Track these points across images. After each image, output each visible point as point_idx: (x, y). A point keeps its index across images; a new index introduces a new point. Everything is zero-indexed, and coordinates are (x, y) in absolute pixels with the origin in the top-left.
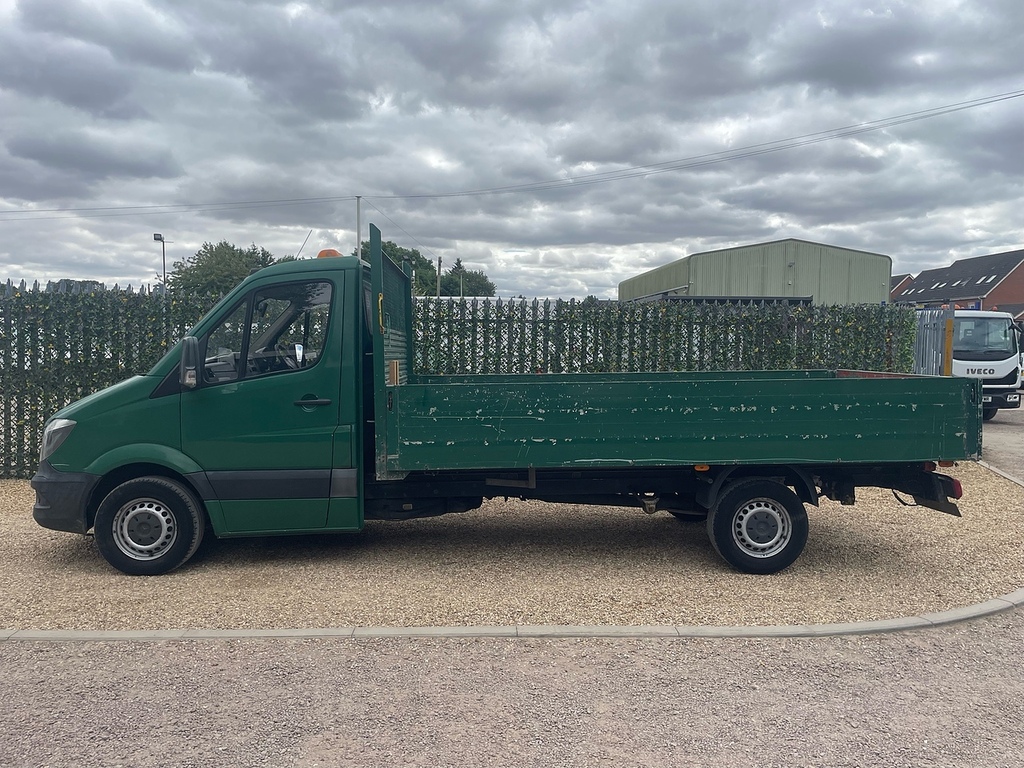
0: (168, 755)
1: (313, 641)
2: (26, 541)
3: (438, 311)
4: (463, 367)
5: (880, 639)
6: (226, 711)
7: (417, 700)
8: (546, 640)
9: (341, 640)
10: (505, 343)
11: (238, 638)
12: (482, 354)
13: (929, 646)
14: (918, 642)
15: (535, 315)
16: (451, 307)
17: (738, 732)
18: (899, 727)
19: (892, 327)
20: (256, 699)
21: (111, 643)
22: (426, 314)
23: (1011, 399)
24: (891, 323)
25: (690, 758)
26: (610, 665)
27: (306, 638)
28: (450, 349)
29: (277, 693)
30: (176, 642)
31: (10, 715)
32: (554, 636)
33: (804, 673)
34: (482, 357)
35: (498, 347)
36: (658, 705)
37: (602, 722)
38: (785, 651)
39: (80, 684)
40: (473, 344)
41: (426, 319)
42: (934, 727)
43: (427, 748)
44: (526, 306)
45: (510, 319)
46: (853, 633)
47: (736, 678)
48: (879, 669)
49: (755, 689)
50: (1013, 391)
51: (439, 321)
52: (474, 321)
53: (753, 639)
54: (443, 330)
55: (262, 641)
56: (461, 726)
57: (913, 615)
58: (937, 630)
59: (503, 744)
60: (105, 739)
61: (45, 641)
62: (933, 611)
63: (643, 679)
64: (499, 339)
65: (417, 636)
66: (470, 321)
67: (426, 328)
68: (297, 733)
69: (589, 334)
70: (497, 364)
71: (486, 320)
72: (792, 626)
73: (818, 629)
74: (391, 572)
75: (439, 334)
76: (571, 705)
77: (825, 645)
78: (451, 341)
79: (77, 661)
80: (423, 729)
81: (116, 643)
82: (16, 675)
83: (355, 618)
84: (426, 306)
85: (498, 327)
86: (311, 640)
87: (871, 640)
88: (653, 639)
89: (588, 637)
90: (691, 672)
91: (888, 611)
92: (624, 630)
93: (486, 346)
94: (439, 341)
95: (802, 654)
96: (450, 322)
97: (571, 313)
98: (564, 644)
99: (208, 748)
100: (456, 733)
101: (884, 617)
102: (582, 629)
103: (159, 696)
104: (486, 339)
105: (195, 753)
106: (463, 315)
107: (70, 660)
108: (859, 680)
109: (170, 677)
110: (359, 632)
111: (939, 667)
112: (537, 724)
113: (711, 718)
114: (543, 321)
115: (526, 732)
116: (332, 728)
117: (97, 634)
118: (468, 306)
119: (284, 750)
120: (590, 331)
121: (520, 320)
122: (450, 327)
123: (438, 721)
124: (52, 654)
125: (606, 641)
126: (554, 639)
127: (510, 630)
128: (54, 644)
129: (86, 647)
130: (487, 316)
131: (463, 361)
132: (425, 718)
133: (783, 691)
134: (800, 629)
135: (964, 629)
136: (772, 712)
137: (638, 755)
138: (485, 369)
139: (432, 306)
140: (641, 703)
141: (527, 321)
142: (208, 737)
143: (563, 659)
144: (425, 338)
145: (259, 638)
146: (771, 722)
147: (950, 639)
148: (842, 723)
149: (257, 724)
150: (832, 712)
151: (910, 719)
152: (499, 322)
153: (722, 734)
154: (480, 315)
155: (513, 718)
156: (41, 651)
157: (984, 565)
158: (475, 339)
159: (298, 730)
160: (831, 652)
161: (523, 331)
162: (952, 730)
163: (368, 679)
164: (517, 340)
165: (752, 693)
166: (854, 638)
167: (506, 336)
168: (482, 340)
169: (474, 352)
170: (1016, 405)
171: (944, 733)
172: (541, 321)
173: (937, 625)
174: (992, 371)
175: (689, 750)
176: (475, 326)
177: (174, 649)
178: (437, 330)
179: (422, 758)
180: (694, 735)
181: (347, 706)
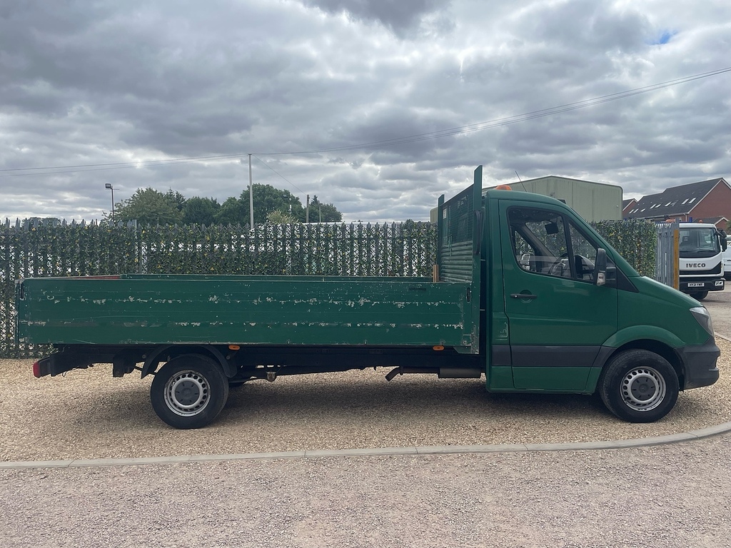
0: (206, 538)
1: (279, 461)
2: (57, 400)
3: (326, 233)
4: (344, 272)
5: (664, 449)
6: (235, 508)
7: (362, 497)
8: (437, 455)
9: (297, 459)
10: (374, 254)
11: (228, 460)
12: (357, 262)
13: (697, 452)
14: (689, 450)
15: (393, 233)
16: (335, 230)
17: (584, 511)
18: (690, 505)
19: (640, 236)
20: (252, 499)
21: (141, 466)
22: (318, 235)
23: (717, 284)
24: (639, 233)
25: (556, 529)
26: (485, 471)
27: (274, 458)
28: (335, 259)
29: (265, 495)
30: (186, 464)
31: (87, 516)
32: (443, 453)
33: (617, 472)
34: (358, 264)
35: (369, 257)
36: (525, 496)
37: (491, 508)
38: (602, 459)
39: (129, 494)
40: (351, 255)
41: (318, 239)
42: (713, 504)
43: (378, 528)
44: (387, 228)
45: (376, 237)
46: (645, 445)
47: (573, 477)
48: (667, 468)
49: (588, 483)
50: (719, 278)
51: (327, 240)
52: (352, 239)
53: (579, 451)
54: (330, 246)
55: (244, 462)
56: (397, 513)
57: (683, 432)
58: (701, 441)
59: (428, 523)
60: (159, 529)
61: (95, 466)
62: (696, 429)
63: (510, 479)
64: (369, 251)
65: (349, 455)
66: (348, 239)
67: (319, 245)
68: (288, 520)
69: (431, 246)
70: (368, 269)
71: (360, 238)
72: (602, 442)
73: (621, 443)
74: (318, 413)
75: (327, 248)
76: (467, 498)
77: (628, 454)
78: (336, 254)
79: (121, 479)
80: (372, 516)
81: (144, 466)
82: (81, 490)
83: (303, 444)
84: (318, 229)
85: (369, 243)
86: (277, 459)
87: (658, 449)
88: (510, 453)
89: (467, 453)
90: (542, 474)
91: (665, 430)
92: (489, 447)
93: (360, 256)
94: (327, 254)
95: (613, 461)
96: (335, 241)
97: (419, 231)
98: (451, 458)
99: (231, 532)
100: (394, 517)
101: (664, 434)
102: (458, 448)
103: (186, 499)
104: (361, 251)
105: (223, 535)
106: (344, 235)
107: (116, 479)
108: (656, 476)
109: (190, 487)
110: (309, 454)
111: (707, 465)
112: (447, 511)
113: (564, 503)
114: (399, 238)
115: (441, 515)
116: (311, 516)
117: (129, 461)
118: (347, 228)
119: (283, 532)
120: (432, 244)
121: (383, 238)
122: (335, 244)
123: (380, 511)
124: (102, 475)
125: (479, 455)
126: (443, 455)
127: (411, 449)
128: (102, 469)
129: (124, 470)
130: (360, 235)
131: (345, 267)
132: (370, 508)
133: (607, 484)
134: (609, 443)
135: (718, 440)
136: (604, 498)
137: (520, 528)
138: (360, 273)
139: (322, 230)
140: (514, 494)
141: (389, 238)
142: (228, 525)
143: (452, 468)
144: (318, 252)
145: (242, 459)
146: (604, 505)
147: (710, 447)
148: (652, 503)
149: (258, 515)
150: (643, 496)
151: (695, 499)
152: (369, 239)
153: (573, 513)
154: (356, 235)
155: (430, 507)
156: (94, 473)
157: (723, 398)
158: (352, 252)
159: (288, 519)
160: (633, 459)
161: (386, 245)
162: (725, 505)
163: (325, 484)
164: (382, 252)
165: (587, 487)
166: (646, 448)
167: (374, 249)
168: (357, 252)
169: (352, 261)
170: (721, 288)
171: (721, 507)
172: (398, 238)
173: (701, 438)
174: (704, 265)
175: (554, 524)
176: (352, 242)
177: (185, 468)
178: (326, 246)
179: (377, 534)
180: (556, 514)
181: (316, 503)
